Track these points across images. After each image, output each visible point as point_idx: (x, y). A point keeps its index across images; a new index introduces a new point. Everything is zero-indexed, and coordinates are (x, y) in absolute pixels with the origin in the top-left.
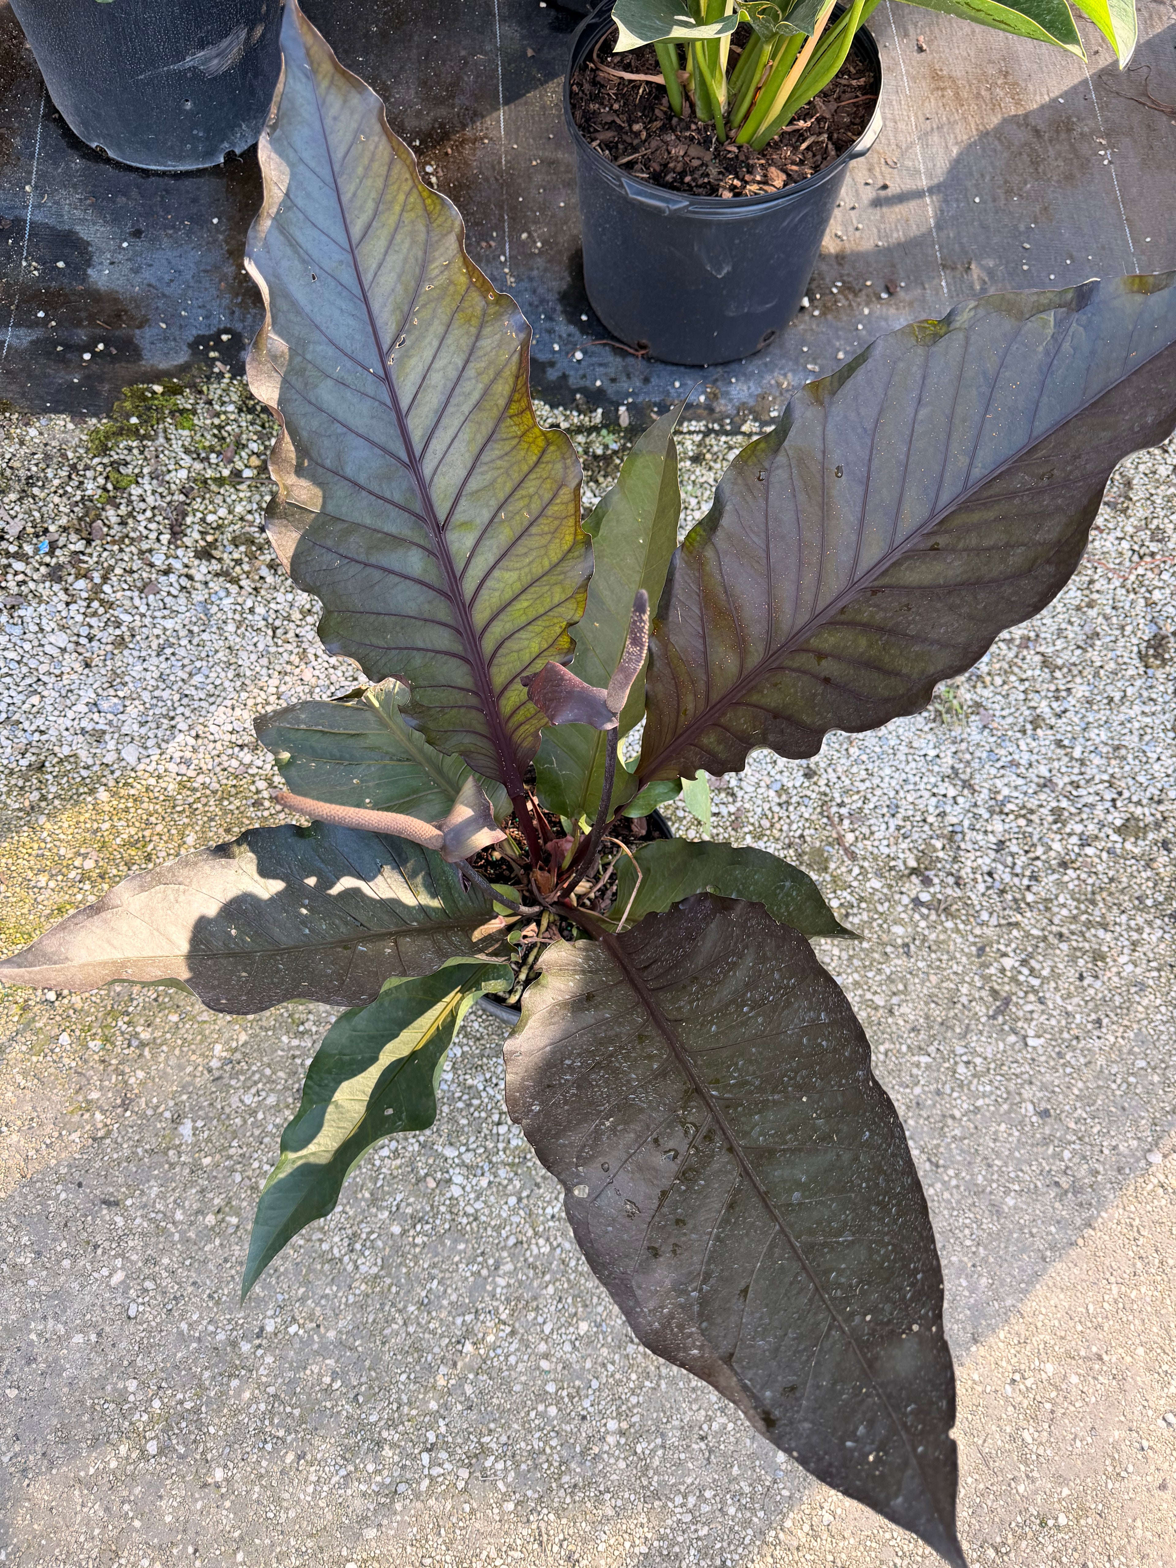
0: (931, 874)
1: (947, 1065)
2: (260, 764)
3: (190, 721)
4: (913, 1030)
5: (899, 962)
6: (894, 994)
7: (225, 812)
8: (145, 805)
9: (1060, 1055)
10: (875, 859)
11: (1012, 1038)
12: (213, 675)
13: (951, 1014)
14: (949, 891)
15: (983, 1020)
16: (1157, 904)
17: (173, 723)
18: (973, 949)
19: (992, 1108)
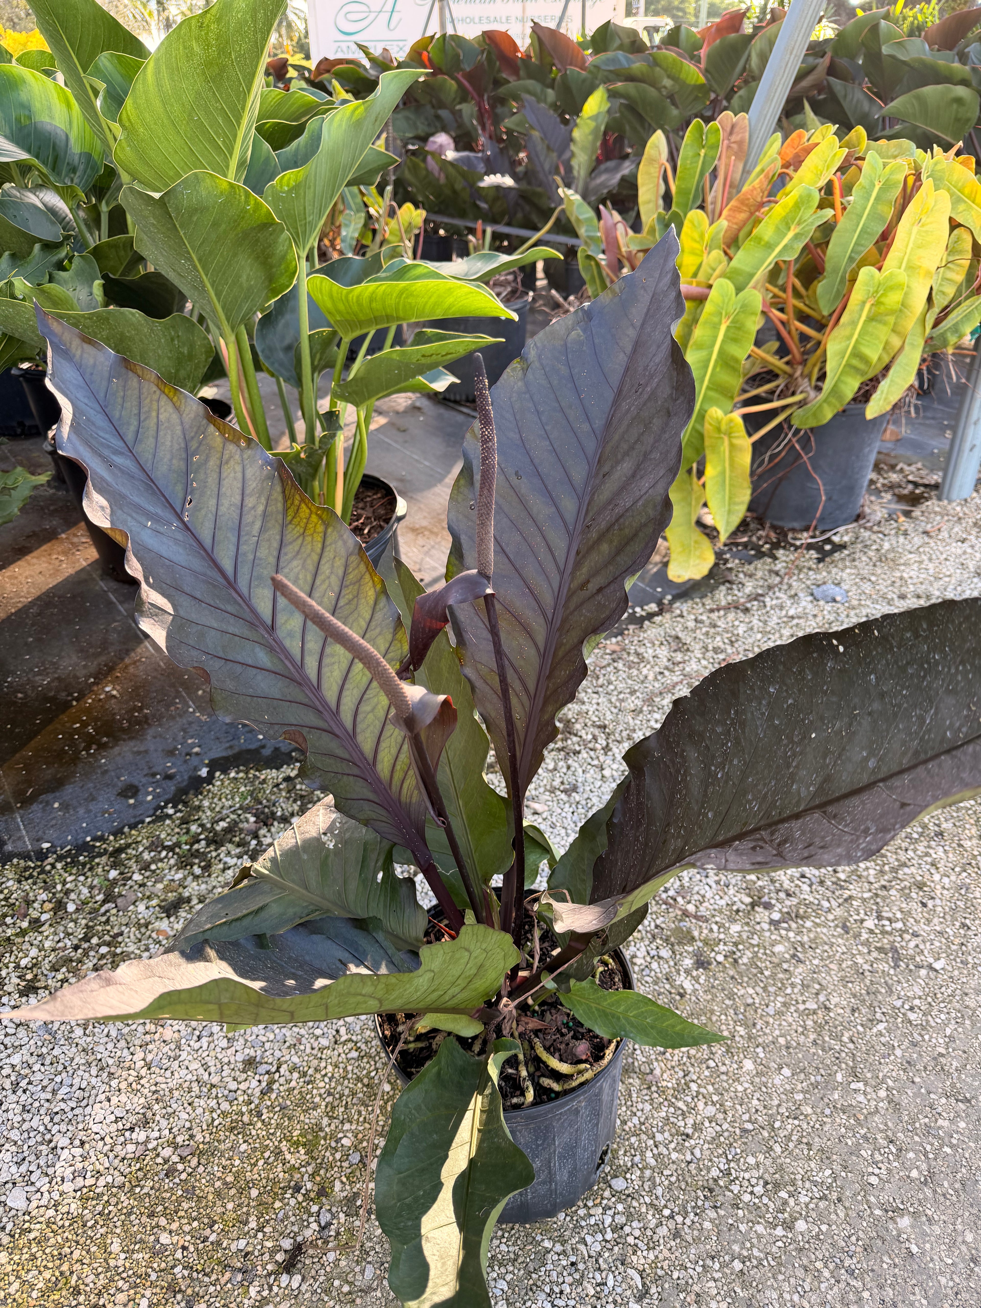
0: (766, 899)
1: (900, 1020)
2: (157, 1134)
3: (69, 1134)
4: (853, 1011)
5: (800, 970)
6: (817, 994)
7: (141, 1199)
8: (52, 1241)
9: (964, 962)
10: (721, 912)
11: (923, 972)
12: (76, 1081)
13: (868, 983)
14: (788, 903)
15: (892, 972)
16: (921, 834)
17: (52, 1145)
18: (839, 930)
19: (960, 1030)
